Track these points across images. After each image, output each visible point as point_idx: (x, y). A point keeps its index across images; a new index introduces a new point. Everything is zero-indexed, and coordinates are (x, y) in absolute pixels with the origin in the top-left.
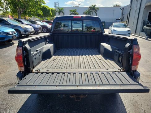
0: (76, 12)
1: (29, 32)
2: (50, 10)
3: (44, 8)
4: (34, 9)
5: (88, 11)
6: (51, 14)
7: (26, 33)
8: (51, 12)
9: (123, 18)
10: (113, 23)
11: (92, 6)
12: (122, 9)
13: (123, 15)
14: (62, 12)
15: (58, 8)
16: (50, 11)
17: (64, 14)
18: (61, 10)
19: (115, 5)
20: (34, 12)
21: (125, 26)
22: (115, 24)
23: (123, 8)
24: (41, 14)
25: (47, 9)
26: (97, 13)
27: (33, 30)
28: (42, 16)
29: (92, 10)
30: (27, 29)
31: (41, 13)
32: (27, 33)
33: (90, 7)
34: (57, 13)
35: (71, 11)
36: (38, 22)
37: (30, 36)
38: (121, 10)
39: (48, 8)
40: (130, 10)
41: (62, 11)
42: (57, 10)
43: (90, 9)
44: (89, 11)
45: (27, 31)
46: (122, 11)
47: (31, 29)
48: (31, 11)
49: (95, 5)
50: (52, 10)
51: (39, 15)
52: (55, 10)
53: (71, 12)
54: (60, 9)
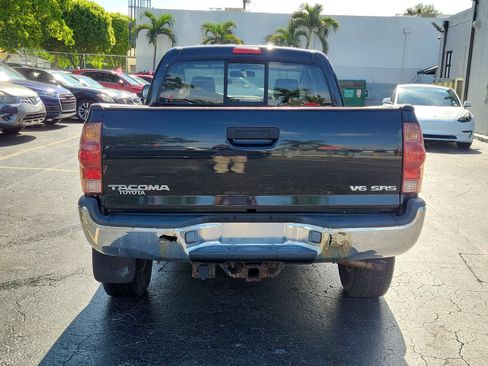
0: (230, 32)
1: (23, 113)
2: (110, 20)
3: (82, 13)
4: (31, 17)
5: (286, 29)
6: (113, 39)
7: (7, 118)
8: (110, 29)
9: (446, 64)
10: (398, 86)
11: (307, 8)
12: (441, 26)
13: (446, 55)
14: (167, 32)
15: (148, 15)
16: (106, 25)
17: (174, 41)
18: (163, 24)
19: (414, 9)
20: (32, 30)
21: (451, 100)
22: (410, 91)
23: (446, 24)
24: (63, 42)
25: (94, 16)
26: (328, 40)
27: (39, 107)
28: (67, 49)
29: (307, 29)
30: (14, 99)
31: (65, 33)
32: (14, 121)
33: (296, 16)
34: (142, 38)
35: (208, 28)
36: (54, 75)
37: (23, 133)
38: (439, 29)
39: (96, 13)
40: (473, 30)
41: (166, 26)
42: (139, 23)
43: (299, 23)
44: (292, 30)
45: (15, 111)
46: (441, 35)
47: (32, 100)
48: (18, 24)
49: (318, 8)
50: (118, 24)
51: (52, 45)
52: (133, 23)
53: (210, 34)
54: (158, 19)
